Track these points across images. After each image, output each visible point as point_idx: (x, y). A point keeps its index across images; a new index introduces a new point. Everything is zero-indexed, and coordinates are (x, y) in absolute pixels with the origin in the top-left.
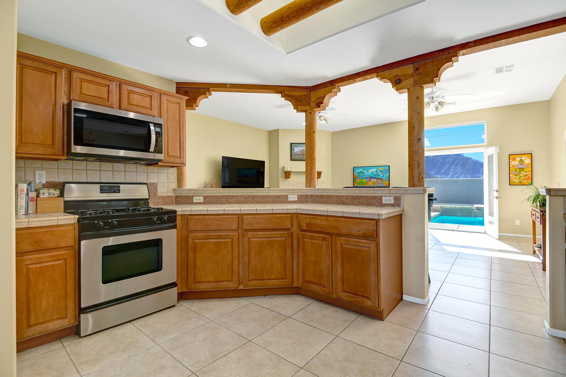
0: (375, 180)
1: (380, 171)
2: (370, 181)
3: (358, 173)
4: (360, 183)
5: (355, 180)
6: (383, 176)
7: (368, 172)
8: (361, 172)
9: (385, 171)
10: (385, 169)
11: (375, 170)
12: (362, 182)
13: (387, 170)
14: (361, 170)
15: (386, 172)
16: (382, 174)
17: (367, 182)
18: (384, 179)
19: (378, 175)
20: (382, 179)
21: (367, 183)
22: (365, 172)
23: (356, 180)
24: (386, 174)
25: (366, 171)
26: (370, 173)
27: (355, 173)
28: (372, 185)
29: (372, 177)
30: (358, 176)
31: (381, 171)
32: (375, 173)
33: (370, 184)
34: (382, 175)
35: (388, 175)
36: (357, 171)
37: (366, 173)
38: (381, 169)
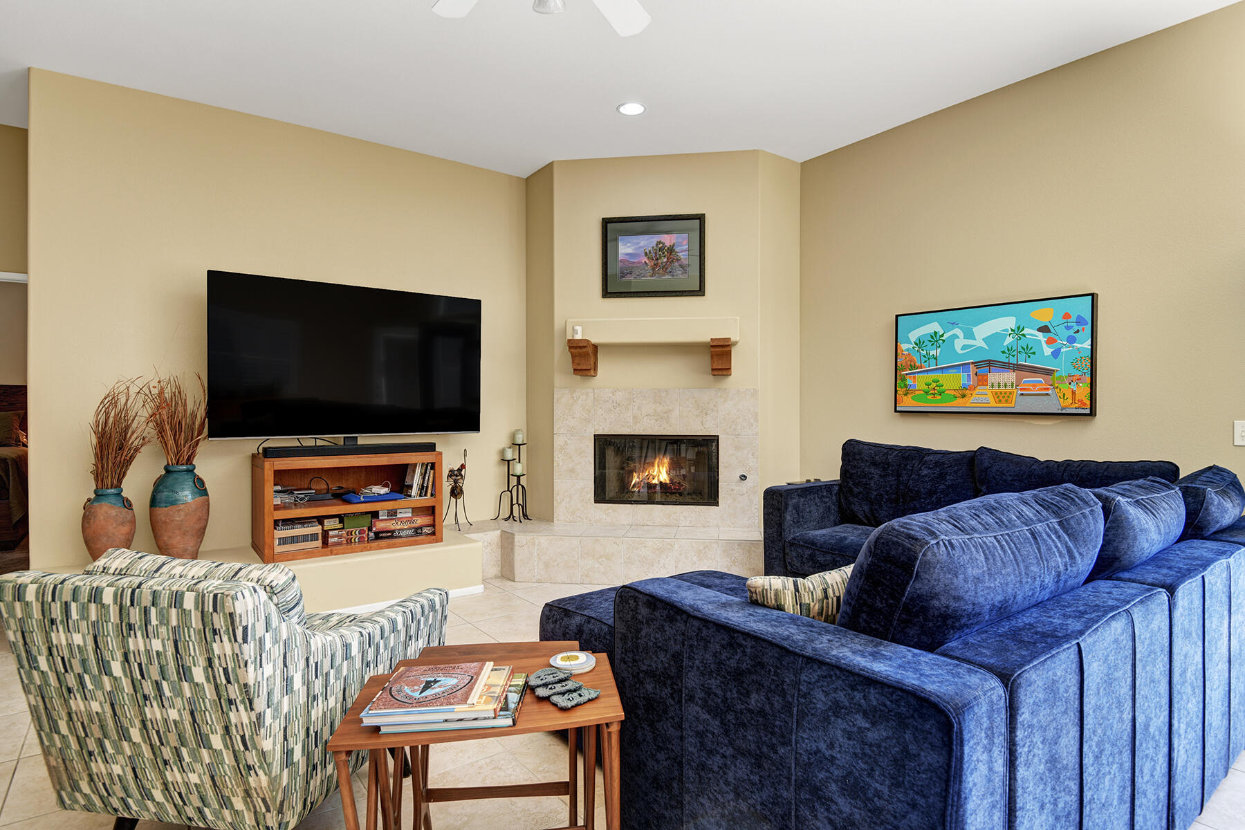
0: (1009, 377)
1: (1039, 330)
2: (983, 381)
3: (919, 343)
4: (927, 393)
5: (904, 379)
6: (1056, 354)
7: (969, 335)
8: (935, 338)
9: (1068, 328)
10: (1067, 316)
11: (1006, 322)
12: (936, 391)
13: (1080, 321)
14: (934, 327)
15: (1071, 332)
16: (1050, 341)
17: (964, 388)
18: (1062, 368)
19: (1028, 351)
20: (1050, 372)
21: (963, 392)
22: (956, 336)
23: (909, 381)
24: (1071, 340)
25: (957, 331)
26: (979, 342)
27: (904, 346)
28: (992, 404)
29: (991, 364)
30: (916, 358)
31: (1044, 329)
32: (1009, 340)
33: (983, 398)
34: (1048, 351)
35: (1087, 345)
36: (914, 336)
37: (959, 344)
38: (1045, 314)
